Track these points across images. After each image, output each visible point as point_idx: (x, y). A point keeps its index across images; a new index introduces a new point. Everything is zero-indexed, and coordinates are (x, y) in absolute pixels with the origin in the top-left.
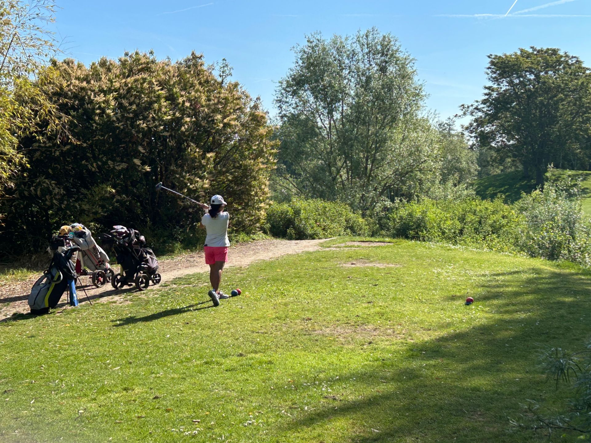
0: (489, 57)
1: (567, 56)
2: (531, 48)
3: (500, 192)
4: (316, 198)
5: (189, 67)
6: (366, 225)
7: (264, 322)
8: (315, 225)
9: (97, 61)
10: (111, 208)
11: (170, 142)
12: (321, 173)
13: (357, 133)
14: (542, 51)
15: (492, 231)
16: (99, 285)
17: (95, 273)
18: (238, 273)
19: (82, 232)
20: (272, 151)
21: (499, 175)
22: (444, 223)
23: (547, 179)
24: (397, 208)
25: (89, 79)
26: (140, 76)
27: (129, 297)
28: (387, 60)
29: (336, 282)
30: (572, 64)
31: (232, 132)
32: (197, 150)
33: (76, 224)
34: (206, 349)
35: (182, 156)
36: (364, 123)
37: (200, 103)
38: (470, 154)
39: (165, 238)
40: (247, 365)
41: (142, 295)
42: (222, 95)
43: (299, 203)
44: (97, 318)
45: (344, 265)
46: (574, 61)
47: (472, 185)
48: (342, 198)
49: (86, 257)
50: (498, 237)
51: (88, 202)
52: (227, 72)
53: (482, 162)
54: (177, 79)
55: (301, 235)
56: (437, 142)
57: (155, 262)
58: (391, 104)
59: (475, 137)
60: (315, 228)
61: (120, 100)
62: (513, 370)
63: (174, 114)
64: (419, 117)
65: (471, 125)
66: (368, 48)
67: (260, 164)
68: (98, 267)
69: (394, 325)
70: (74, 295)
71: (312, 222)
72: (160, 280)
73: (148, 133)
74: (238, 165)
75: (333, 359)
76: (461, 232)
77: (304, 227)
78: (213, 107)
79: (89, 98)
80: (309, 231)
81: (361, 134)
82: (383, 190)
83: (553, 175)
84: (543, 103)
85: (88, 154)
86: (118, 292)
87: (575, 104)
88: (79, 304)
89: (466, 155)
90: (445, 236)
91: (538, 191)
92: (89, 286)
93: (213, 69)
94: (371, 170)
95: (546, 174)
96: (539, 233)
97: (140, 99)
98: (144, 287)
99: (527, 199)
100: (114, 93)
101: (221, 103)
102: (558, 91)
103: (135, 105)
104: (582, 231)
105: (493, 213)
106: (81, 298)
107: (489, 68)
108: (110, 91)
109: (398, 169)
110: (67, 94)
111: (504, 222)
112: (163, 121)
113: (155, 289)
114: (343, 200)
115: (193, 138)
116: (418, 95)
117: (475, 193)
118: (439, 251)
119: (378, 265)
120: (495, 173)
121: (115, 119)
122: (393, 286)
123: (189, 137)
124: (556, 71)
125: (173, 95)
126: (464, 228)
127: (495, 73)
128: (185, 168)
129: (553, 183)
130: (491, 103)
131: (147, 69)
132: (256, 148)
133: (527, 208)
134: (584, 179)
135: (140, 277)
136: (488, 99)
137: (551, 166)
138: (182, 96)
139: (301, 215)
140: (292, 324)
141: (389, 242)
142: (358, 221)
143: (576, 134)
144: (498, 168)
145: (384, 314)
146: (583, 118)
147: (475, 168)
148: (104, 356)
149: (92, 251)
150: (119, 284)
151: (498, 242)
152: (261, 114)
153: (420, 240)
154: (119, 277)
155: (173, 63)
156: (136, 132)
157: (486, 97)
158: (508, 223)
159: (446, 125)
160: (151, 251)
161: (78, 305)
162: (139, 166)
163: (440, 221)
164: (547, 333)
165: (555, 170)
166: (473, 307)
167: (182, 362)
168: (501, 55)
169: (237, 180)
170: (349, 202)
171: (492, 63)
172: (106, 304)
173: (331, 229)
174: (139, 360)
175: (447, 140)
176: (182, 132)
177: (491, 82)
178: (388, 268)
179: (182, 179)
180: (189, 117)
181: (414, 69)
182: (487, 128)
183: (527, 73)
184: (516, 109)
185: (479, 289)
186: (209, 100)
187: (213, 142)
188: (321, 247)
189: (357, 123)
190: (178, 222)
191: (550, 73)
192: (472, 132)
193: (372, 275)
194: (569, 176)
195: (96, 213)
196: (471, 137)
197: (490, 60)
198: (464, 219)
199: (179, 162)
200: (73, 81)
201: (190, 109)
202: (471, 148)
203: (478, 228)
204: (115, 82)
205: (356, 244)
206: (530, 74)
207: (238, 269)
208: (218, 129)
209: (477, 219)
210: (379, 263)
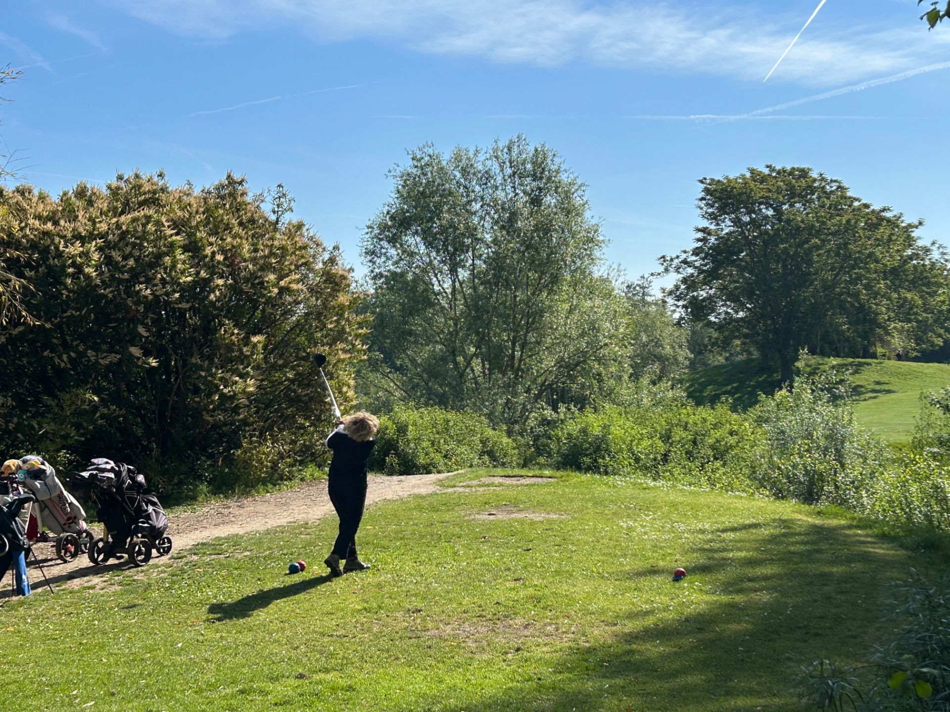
0: (701, 182)
1: (823, 179)
2: (768, 167)
3: (724, 393)
4: (432, 406)
5: (223, 198)
6: (514, 449)
7: (343, 617)
8: (431, 449)
9: (71, 188)
10: (91, 427)
11: (191, 318)
12: (439, 366)
13: (497, 301)
14: (785, 171)
15: (714, 456)
16: (68, 559)
17: (61, 539)
18: (301, 533)
19: (40, 469)
20: (360, 331)
21: (722, 366)
22: (637, 445)
23: (798, 373)
24: (562, 421)
25: (57, 218)
26: (142, 213)
27: (116, 578)
28: (542, 186)
29: (463, 546)
30: (831, 192)
31: (295, 301)
32: (236, 331)
33: (29, 457)
34: (243, 667)
35: (211, 341)
36: (507, 286)
37: (240, 255)
38: (676, 334)
39: (182, 476)
40: (311, 694)
41: (138, 575)
42: (276, 243)
43: (407, 414)
44: (61, 615)
45: (477, 516)
46: (835, 188)
47: (681, 381)
48: (474, 404)
49: (47, 512)
50: (724, 465)
51: (53, 420)
52: (285, 205)
53: (697, 346)
54: (203, 217)
55: (408, 467)
56: (624, 315)
57: (162, 518)
58: (549, 255)
59: (684, 306)
60: (432, 455)
61: (107, 251)
62: (750, 692)
63: (198, 273)
64: (596, 275)
65: (677, 287)
66: (511, 167)
67: (340, 352)
68: (66, 527)
69: (557, 618)
70: (24, 577)
71: (425, 444)
72: (170, 548)
73: (154, 304)
74: (304, 354)
75: (456, 679)
76: (665, 458)
77: (413, 453)
78: (262, 262)
79: (57, 248)
80: (422, 460)
81: (504, 303)
82: (541, 392)
83: (807, 365)
84: (789, 253)
85: (54, 341)
86: (99, 569)
87: (838, 254)
88: (31, 592)
89: (671, 335)
90: (640, 465)
91: (784, 392)
92: (51, 560)
93: (262, 201)
94: (520, 360)
95: (796, 364)
96: (789, 460)
97: (140, 250)
98: (142, 561)
99: (768, 404)
100: (98, 241)
101: (275, 255)
102: (810, 234)
103: (132, 259)
104: (855, 454)
105: (715, 426)
106: (37, 580)
107: (702, 199)
108: (91, 237)
109: (562, 359)
110: (19, 242)
111: (732, 440)
112: (179, 284)
113: (161, 563)
114: (477, 409)
115: (228, 311)
116: (591, 240)
117: (684, 394)
118: (629, 492)
119: (532, 516)
120: (716, 363)
121: (98, 281)
122: (556, 552)
123: (222, 311)
124: (807, 202)
125: (196, 242)
126: (670, 451)
127: (712, 206)
128: (216, 360)
129: (808, 378)
130: (707, 254)
131: (153, 200)
132: (332, 326)
133: (768, 418)
134: (856, 372)
135: (136, 544)
136: (701, 247)
137: (804, 352)
138: (211, 244)
139: (408, 433)
140: (389, 620)
141: (550, 477)
142: (501, 443)
143: (841, 301)
144: (721, 355)
145: (541, 599)
146: (850, 276)
147: (684, 354)
148: (68, 682)
149: (56, 500)
150: (101, 557)
151: (724, 474)
152: (340, 272)
153: (599, 473)
154: (101, 545)
155: (197, 192)
156: (135, 303)
157: (700, 244)
158: (739, 442)
159: (638, 288)
160: (155, 500)
161: (30, 594)
162: (138, 358)
163: (632, 441)
164: (805, 627)
165: (810, 357)
166: (686, 585)
167: (201, 690)
168: (721, 179)
169: (303, 379)
170: (485, 411)
171: (707, 191)
172: (78, 591)
173: (457, 455)
174: (128, 689)
175: (640, 311)
176: (211, 302)
177: (706, 220)
178: (548, 520)
179: (210, 378)
180: (222, 277)
181: (585, 199)
182: (702, 293)
183: (762, 207)
184: (746, 262)
185: (695, 555)
186: (256, 250)
187: (262, 317)
188: (441, 486)
189: (497, 286)
190: (204, 449)
191: (797, 205)
192: (679, 298)
193: (522, 532)
194: (833, 367)
195: (66, 437)
196: (678, 307)
197: (703, 186)
198: (669, 437)
199: (206, 350)
200: (31, 221)
201: (224, 264)
202: (678, 324)
203: (692, 452)
204: (100, 222)
205: (497, 480)
206: (767, 208)
207: (302, 526)
208: (270, 297)
209: (690, 437)
210: (533, 512)
